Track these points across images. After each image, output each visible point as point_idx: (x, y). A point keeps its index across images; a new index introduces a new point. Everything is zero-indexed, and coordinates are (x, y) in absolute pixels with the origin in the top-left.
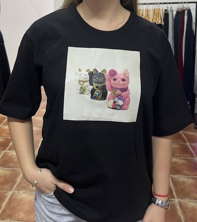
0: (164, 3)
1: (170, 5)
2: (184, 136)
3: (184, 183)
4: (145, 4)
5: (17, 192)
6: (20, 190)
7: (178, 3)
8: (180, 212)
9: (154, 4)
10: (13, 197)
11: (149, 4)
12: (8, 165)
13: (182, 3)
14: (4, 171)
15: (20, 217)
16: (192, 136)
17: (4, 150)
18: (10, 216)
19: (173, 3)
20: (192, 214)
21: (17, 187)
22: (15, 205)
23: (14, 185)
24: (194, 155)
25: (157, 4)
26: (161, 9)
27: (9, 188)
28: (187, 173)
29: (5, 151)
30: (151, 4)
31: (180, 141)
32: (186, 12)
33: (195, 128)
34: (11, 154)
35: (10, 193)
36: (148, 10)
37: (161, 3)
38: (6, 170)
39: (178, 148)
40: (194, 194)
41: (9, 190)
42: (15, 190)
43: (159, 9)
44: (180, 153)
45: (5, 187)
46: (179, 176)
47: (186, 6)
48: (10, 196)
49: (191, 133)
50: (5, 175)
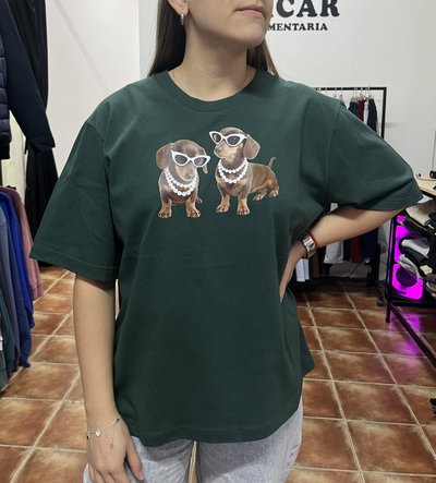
1: (340, 91)
2: (360, 318)
3: (357, 393)
5: (71, 402)
6: (76, 399)
7: (352, 89)
8: (349, 440)
10: (65, 410)
12: (56, 358)
13: (359, 89)
14: (49, 368)
15: (76, 443)
16: (374, 317)
17: (50, 333)
18: (58, 441)
19: (344, 89)
20: (370, 444)
21: (71, 395)
22: (68, 422)
23: (65, 390)
24: (377, 348)
27: (57, 396)
28: (363, 377)
29: (50, 336)
31: (352, 325)
32: (366, 103)
33: (379, 305)
34: (60, 341)
35: (59, 404)
38: (53, 366)
39: (348, 337)
40: (375, 412)
41: (58, 399)
42: (68, 399)
44: (352, 345)
45: (51, 393)
46: (350, 382)
47: (366, 94)
48: (59, 408)
49: (372, 313)
50: (50, 375)
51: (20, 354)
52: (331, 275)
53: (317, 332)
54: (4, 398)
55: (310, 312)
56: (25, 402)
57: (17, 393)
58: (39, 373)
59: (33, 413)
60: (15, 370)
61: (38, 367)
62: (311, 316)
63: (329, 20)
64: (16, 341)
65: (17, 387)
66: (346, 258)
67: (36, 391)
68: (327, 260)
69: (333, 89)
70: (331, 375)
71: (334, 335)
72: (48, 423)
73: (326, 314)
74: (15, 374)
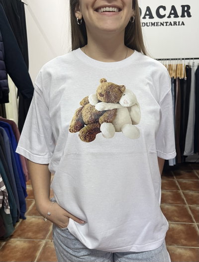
0: (186, 59)
1: (192, 60)
4: (168, 59)
5: (50, 241)
9: (176, 59)
11: (172, 59)
14: (37, 220)
19: (195, 59)
22: (49, 254)
23: (47, 234)
25: (179, 59)
26: (183, 65)
27: (42, 237)
30: (174, 59)
35: (43, 243)
36: (171, 65)
37: (183, 59)
38: (39, 219)
41: (43, 239)
42: (49, 238)
43: (182, 65)
45: (39, 235)
48: (43, 245)
50: (38, 224)
51: (20, 213)
52: (186, 161)
53: (182, 194)
54: (12, 239)
55: (176, 182)
56: (25, 242)
57: (19, 236)
58: (31, 223)
59: (29, 248)
60: (18, 221)
61: (30, 219)
62: (177, 184)
63: (186, 19)
64: (17, 206)
65: (19, 232)
66: (195, 152)
67: (30, 234)
68: (185, 154)
69: (188, 59)
70: (194, 220)
71: (192, 195)
72: (38, 254)
73: (185, 183)
74: (18, 224)
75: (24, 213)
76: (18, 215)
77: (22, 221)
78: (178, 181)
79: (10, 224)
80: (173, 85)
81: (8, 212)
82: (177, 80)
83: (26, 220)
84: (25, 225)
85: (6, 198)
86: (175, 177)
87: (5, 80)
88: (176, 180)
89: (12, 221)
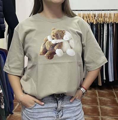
4: (108, 10)
9: (114, 10)
11: (111, 10)
36: (110, 14)
75: (12, 110)
76: (8, 110)
77: (11, 115)
78: (115, 92)
79: (4, 116)
80: (112, 27)
81: (3, 107)
82: (114, 24)
83: (13, 115)
84: (13, 118)
85: (2, 98)
86: (113, 90)
87: (3, 24)
88: (114, 92)
89: (5, 114)
